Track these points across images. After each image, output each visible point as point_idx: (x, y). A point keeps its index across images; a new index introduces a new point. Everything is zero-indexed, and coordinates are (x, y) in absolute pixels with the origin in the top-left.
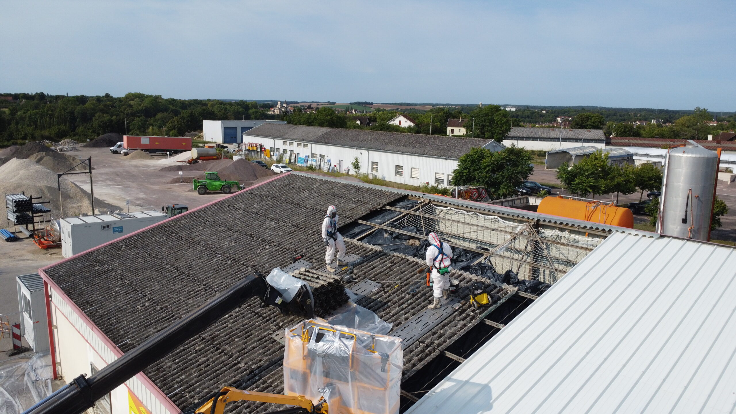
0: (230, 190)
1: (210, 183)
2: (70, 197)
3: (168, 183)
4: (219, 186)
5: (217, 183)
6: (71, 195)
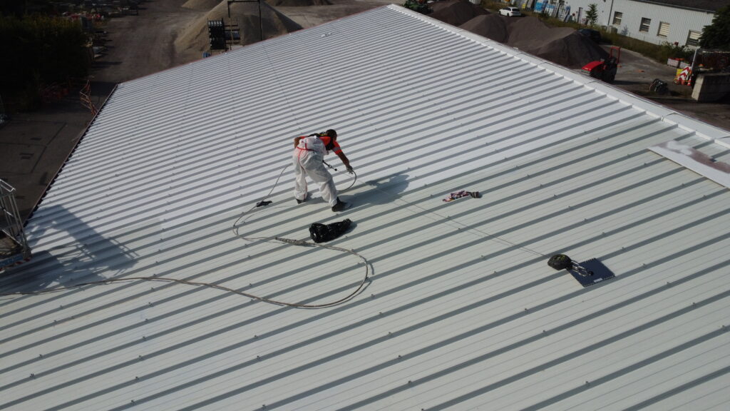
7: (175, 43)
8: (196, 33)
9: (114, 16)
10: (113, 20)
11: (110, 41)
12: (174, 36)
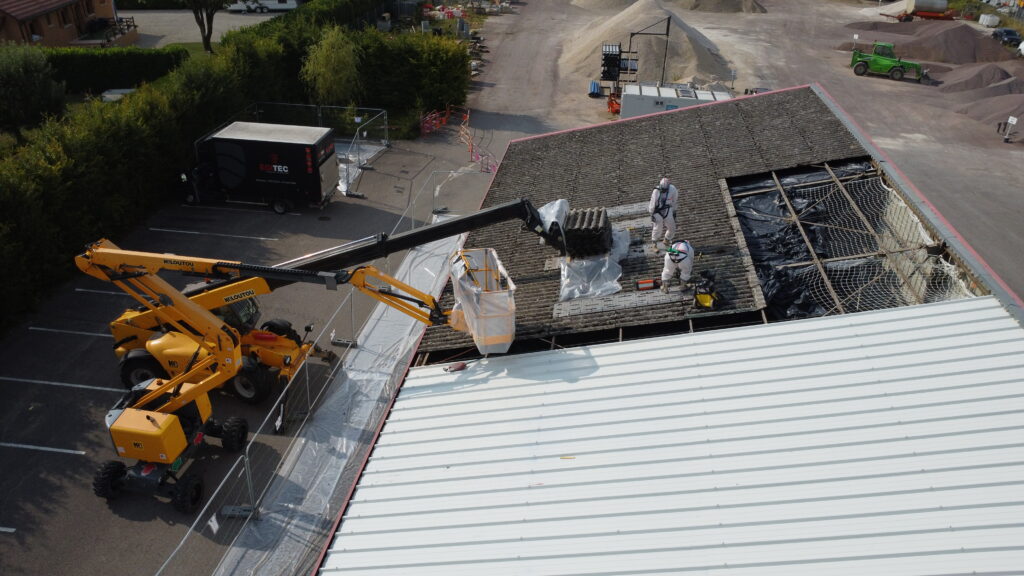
0: (902, 75)
1: (875, 61)
2: (678, 55)
3: (835, 48)
4: (887, 66)
5: (886, 62)
6: (680, 52)
7: (561, 61)
8: (585, 54)
9: (491, 14)
10: (490, 20)
11: (488, 52)
12: (559, 52)
